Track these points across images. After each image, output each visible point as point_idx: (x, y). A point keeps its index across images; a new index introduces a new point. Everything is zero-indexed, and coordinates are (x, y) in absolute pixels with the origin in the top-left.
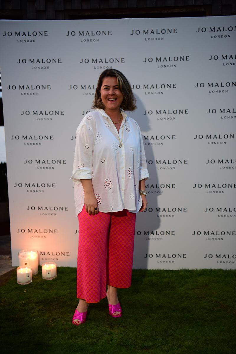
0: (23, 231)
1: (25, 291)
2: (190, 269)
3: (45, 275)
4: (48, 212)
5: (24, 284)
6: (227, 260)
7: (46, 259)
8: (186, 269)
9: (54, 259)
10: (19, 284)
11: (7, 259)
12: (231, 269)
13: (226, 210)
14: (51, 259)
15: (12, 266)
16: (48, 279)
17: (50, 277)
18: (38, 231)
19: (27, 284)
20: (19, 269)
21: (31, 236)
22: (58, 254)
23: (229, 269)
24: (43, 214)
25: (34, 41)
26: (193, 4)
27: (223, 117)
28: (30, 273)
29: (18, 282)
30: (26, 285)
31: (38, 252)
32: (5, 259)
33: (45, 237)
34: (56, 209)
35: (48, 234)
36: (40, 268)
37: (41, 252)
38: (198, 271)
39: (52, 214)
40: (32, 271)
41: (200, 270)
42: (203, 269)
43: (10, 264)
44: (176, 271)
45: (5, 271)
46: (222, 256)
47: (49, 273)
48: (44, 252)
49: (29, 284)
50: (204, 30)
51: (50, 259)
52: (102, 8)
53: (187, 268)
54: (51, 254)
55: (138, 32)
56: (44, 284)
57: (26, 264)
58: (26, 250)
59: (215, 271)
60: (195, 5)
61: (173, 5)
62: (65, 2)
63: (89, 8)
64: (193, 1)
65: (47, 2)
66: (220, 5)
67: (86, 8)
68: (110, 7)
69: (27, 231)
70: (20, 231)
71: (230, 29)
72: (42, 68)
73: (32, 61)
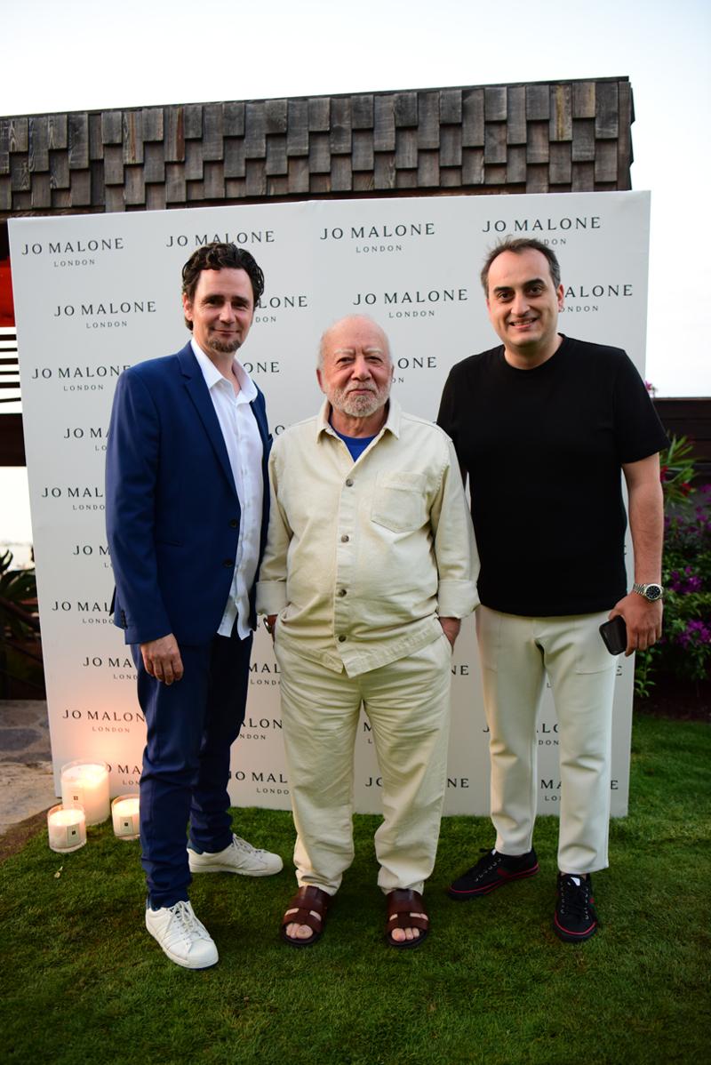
0: (77, 715)
1: (58, 875)
3: (118, 827)
7: (131, 783)
8: (468, 815)
10: (52, 850)
16: (127, 839)
17: (129, 833)
18: (112, 717)
20: (54, 812)
21: (96, 728)
24: (122, 676)
25: (92, 262)
26: (482, 183)
28: (78, 824)
30: (66, 855)
33: (127, 730)
37: (119, 766)
40: (87, 818)
46: (555, 784)
47: (126, 824)
48: (127, 767)
49: (75, 852)
50: (500, 226)
52: (272, 193)
55: (338, 234)
56: (110, 853)
57: (76, 798)
60: (487, 183)
61: (436, 184)
62: (189, 183)
63: (243, 195)
64: (483, 176)
65: (148, 185)
66: (546, 184)
67: (236, 196)
68: (291, 191)
69: (85, 715)
70: (70, 715)
71: (566, 224)
72: (110, 325)
73: (87, 310)
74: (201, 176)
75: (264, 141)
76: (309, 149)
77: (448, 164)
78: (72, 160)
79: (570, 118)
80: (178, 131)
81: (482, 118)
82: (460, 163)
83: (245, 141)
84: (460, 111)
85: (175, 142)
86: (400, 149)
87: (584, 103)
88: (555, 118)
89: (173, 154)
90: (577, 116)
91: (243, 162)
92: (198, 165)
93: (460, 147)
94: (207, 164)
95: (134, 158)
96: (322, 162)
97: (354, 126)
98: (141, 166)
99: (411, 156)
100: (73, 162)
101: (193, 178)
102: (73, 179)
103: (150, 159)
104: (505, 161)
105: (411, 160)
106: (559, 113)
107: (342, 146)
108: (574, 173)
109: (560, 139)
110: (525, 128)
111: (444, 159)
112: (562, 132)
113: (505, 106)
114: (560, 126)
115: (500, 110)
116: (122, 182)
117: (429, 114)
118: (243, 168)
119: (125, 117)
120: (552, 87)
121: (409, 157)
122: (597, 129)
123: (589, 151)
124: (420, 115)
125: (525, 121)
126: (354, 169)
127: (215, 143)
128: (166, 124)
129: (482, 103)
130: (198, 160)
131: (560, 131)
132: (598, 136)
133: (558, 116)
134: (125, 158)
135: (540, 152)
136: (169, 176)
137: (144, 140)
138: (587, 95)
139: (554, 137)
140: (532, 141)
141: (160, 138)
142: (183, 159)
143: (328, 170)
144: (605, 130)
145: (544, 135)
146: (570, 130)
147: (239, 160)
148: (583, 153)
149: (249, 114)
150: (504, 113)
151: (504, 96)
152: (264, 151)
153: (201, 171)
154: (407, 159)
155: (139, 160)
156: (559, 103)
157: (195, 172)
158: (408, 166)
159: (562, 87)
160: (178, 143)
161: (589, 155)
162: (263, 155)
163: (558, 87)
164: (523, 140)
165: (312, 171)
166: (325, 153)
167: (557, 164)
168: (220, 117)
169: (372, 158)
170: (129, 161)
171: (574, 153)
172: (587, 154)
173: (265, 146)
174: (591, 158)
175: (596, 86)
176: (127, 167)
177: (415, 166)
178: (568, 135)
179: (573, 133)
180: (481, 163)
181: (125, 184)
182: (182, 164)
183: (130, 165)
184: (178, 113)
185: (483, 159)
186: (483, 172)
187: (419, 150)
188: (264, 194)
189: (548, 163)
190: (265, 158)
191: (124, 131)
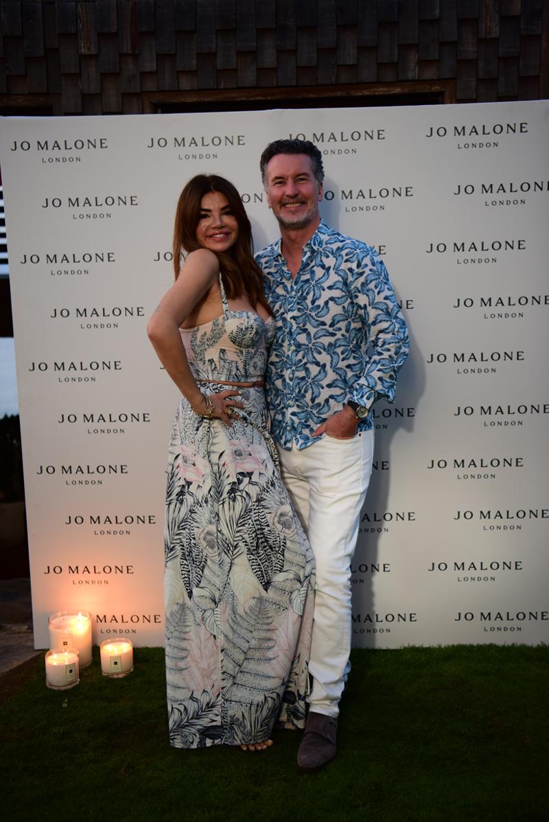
0: (58, 570)
1: (65, 705)
2: (426, 645)
3: (107, 666)
4: (113, 527)
5: (63, 689)
6: (504, 623)
7: (108, 631)
8: (417, 646)
9: (127, 631)
10: (51, 689)
11: (23, 633)
12: (513, 645)
13: (499, 514)
14: (121, 631)
15: (33, 647)
16: (115, 676)
17: (120, 670)
18: (91, 570)
19: (69, 687)
20: (50, 654)
21: (76, 582)
22: (135, 619)
23: (510, 644)
24: (102, 533)
25: (78, 159)
26: (416, 78)
28: (74, 663)
29: (47, 684)
30: (66, 691)
31: (90, 615)
32: (19, 633)
33: (106, 582)
34: (129, 520)
35: (114, 577)
36: (96, 650)
37: (98, 616)
38: (443, 649)
39: (121, 533)
40: (80, 660)
41: (447, 648)
42: (453, 646)
43: (30, 644)
44: (394, 650)
45: (18, 660)
46: (493, 616)
47: (116, 663)
48: (105, 616)
49: (73, 688)
50: (442, 132)
51: (118, 632)
52: (222, 87)
53: (418, 644)
54: (119, 619)
55: (301, 139)
56: (105, 687)
57: (65, 644)
58: (66, 613)
59: (480, 648)
60: (421, 78)
61: (374, 80)
62: (144, 74)
63: (195, 87)
64: (417, 72)
65: (104, 76)
66: (474, 79)
67: (189, 89)
68: (240, 85)
69: (66, 570)
70: (51, 570)
71: (498, 129)
72: (95, 216)
73: (74, 203)
74: (155, 69)
75: (214, 36)
76: (257, 45)
77: (385, 61)
78: (27, 47)
79: (497, 16)
80: (131, 25)
81: (417, 17)
82: (396, 60)
83: (196, 36)
84: (396, 10)
85: (129, 34)
86: (341, 46)
87: (511, 2)
88: (484, 16)
89: (127, 46)
90: (504, 15)
91: (195, 56)
92: (152, 57)
93: (396, 45)
94: (161, 57)
95: (89, 49)
96: (269, 58)
97: (299, 23)
98: (97, 56)
99: (351, 53)
100: (28, 50)
101: (147, 70)
102: (28, 66)
103: (104, 50)
104: (438, 58)
105: (351, 58)
106: (487, 11)
107: (288, 42)
108: (501, 68)
109: (488, 37)
110: (456, 25)
111: (381, 56)
112: (490, 30)
113: (438, 7)
114: (488, 24)
115: (434, 10)
116: (78, 72)
117: (367, 13)
118: (195, 62)
119: (79, 8)
121: (349, 54)
122: (522, 26)
123: (514, 47)
124: (359, 13)
125: (456, 19)
126: (298, 65)
127: (167, 37)
128: (120, 17)
129: (417, 3)
130: (151, 53)
131: (488, 30)
132: (523, 33)
133: (487, 15)
134: (81, 48)
135: (470, 49)
136: (123, 67)
137: (98, 31)
139: (483, 35)
140: (462, 39)
141: (114, 29)
142: (137, 52)
143: (275, 66)
144: (530, 27)
145: (473, 32)
146: (498, 28)
147: (190, 54)
148: (509, 49)
150: (437, 12)
152: (214, 46)
153: (155, 64)
154: (347, 56)
155: (93, 51)
156: (487, 2)
157: (150, 65)
158: (348, 63)
160: (131, 36)
161: (514, 51)
162: (214, 50)
164: (454, 38)
165: (260, 66)
166: (271, 49)
167: (485, 61)
168: (172, 11)
169: (315, 55)
170: (83, 51)
171: (500, 49)
172: (512, 50)
173: (215, 41)
174: (516, 54)
176: (82, 57)
177: (355, 63)
178: (496, 32)
179: (500, 30)
180: (416, 60)
181: (80, 73)
182: (136, 56)
183: (85, 55)
184: (130, 6)
185: (417, 56)
186: (417, 68)
187: (358, 47)
188: (215, 87)
189: (477, 60)
190: (216, 53)
191: (79, 21)
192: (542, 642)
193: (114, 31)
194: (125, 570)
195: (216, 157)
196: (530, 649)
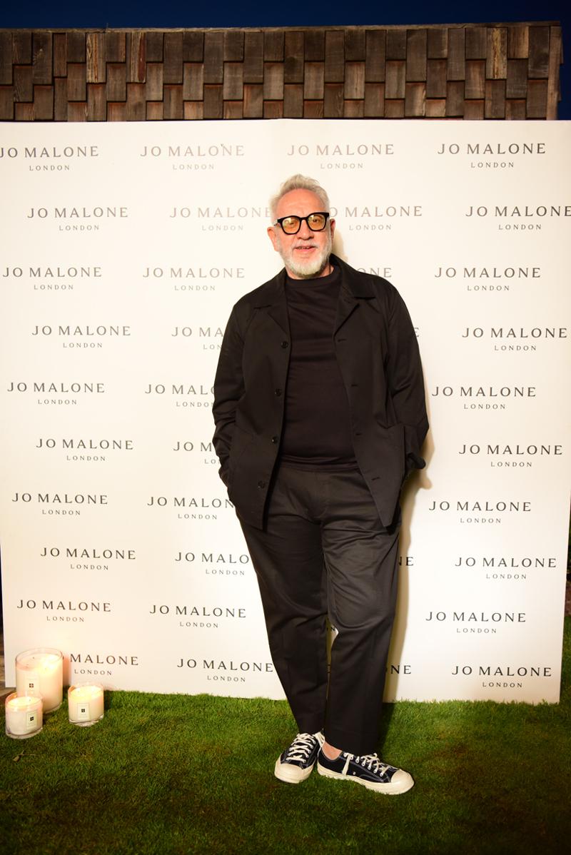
0: (31, 604)
2: (420, 700)
3: (74, 713)
4: (90, 561)
5: (22, 738)
6: (504, 679)
7: (82, 672)
8: (411, 701)
9: (102, 673)
10: (10, 738)
12: (513, 702)
13: (503, 562)
14: (96, 672)
16: (82, 725)
17: (88, 718)
18: (66, 606)
19: (30, 736)
20: (12, 698)
21: (50, 618)
22: (111, 660)
23: (510, 702)
24: (79, 567)
25: (67, 168)
27: (499, 347)
28: (37, 710)
29: (7, 731)
30: (24, 741)
31: (63, 655)
33: (82, 619)
34: (107, 554)
35: (90, 614)
37: (72, 655)
38: (437, 705)
39: (99, 567)
40: (44, 705)
41: (443, 705)
42: (449, 703)
46: (493, 671)
47: (83, 711)
48: (79, 656)
49: (33, 738)
50: (454, 149)
51: (93, 672)
54: (94, 659)
55: (304, 150)
56: (68, 739)
57: (31, 686)
58: (37, 651)
59: (478, 705)
60: (428, 115)
61: (381, 115)
62: (149, 103)
64: (424, 109)
65: (109, 104)
67: (194, 118)
68: (246, 116)
69: (39, 604)
70: (25, 604)
71: (514, 149)
72: (82, 228)
73: (61, 213)
74: (161, 97)
75: (222, 67)
76: (263, 78)
77: (392, 97)
78: (36, 75)
79: (505, 58)
80: (140, 55)
81: (425, 55)
82: (403, 97)
83: (203, 66)
84: (404, 48)
85: (137, 63)
86: (348, 81)
87: (518, 44)
88: (492, 58)
89: (134, 75)
90: (512, 57)
91: (201, 86)
92: (158, 87)
93: (404, 82)
94: (167, 86)
95: (96, 77)
96: (276, 90)
97: (307, 57)
98: (104, 84)
99: (358, 89)
100: (37, 78)
101: (153, 98)
102: (35, 94)
103: (111, 79)
104: (445, 96)
105: (358, 92)
106: (495, 53)
107: (295, 75)
108: (507, 109)
109: (496, 78)
110: (464, 66)
111: (389, 92)
112: (497, 71)
113: (447, 46)
114: (496, 65)
115: (442, 49)
116: (85, 99)
117: (376, 50)
118: (201, 92)
119: (89, 38)
120: (489, 29)
121: (356, 89)
122: (530, 69)
123: (522, 89)
124: (368, 50)
125: (464, 60)
126: (305, 98)
127: (174, 67)
128: (128, 47)
129: (425, 41)
130: (158, 82)
131: (496, 71)
132: (531, 75)
133: (495, 57)
134: (88, 77)
135: (477, 89)
136: (129, 96)
137: (107, 60)
138: (521, 38)
139: (490, 76)
140: (470, 78)
141: (122, 58)
142: (144, 81)
143: (282, 98)
144: (538, 71)
145: (480, 73)
146: (506, 69)
147: (197, 85)
148: (516, 91)
149: (207, 42)
150: (445, 51)
151: (446, 36)
152: (221, 77)
153: (161, 93)
154: (355, 90)
155: (101, 80)
156: (495, 44)
157: (156, 94)
158: (355, 97)
159: (499, 30)
160: (139, 66)
161: (521, 93)
162: (220, 81)
163: (495, 29)
164: (462, 77)
165: (266, 98)
166: (278, 82)
167: (492, 100)
168: (180, 43)
169: (322, 89)
170: (90, 79)
171: (508, 90)
172: (520, 91)
173: (222, 72)
174: (523, 96)
175: (529, 30)
176: (89, 85)
177: (363, 97)
178: (502, 74)
179: (507, 71)
180: (423, 97)
181: (86, 101)
182: (142, 85)
183: (92, 83)
184: (140, 37)
185: (424, 94)
186: (424, 105)
187: (366, 82)
188: (221, 117)
189: (484, 99)
190: (222, 84)
191: (88, 50)
192: (543, 700)
193: (122, 61)
194: (101, 607)
195: (213, 168)
196: (530, 707)
